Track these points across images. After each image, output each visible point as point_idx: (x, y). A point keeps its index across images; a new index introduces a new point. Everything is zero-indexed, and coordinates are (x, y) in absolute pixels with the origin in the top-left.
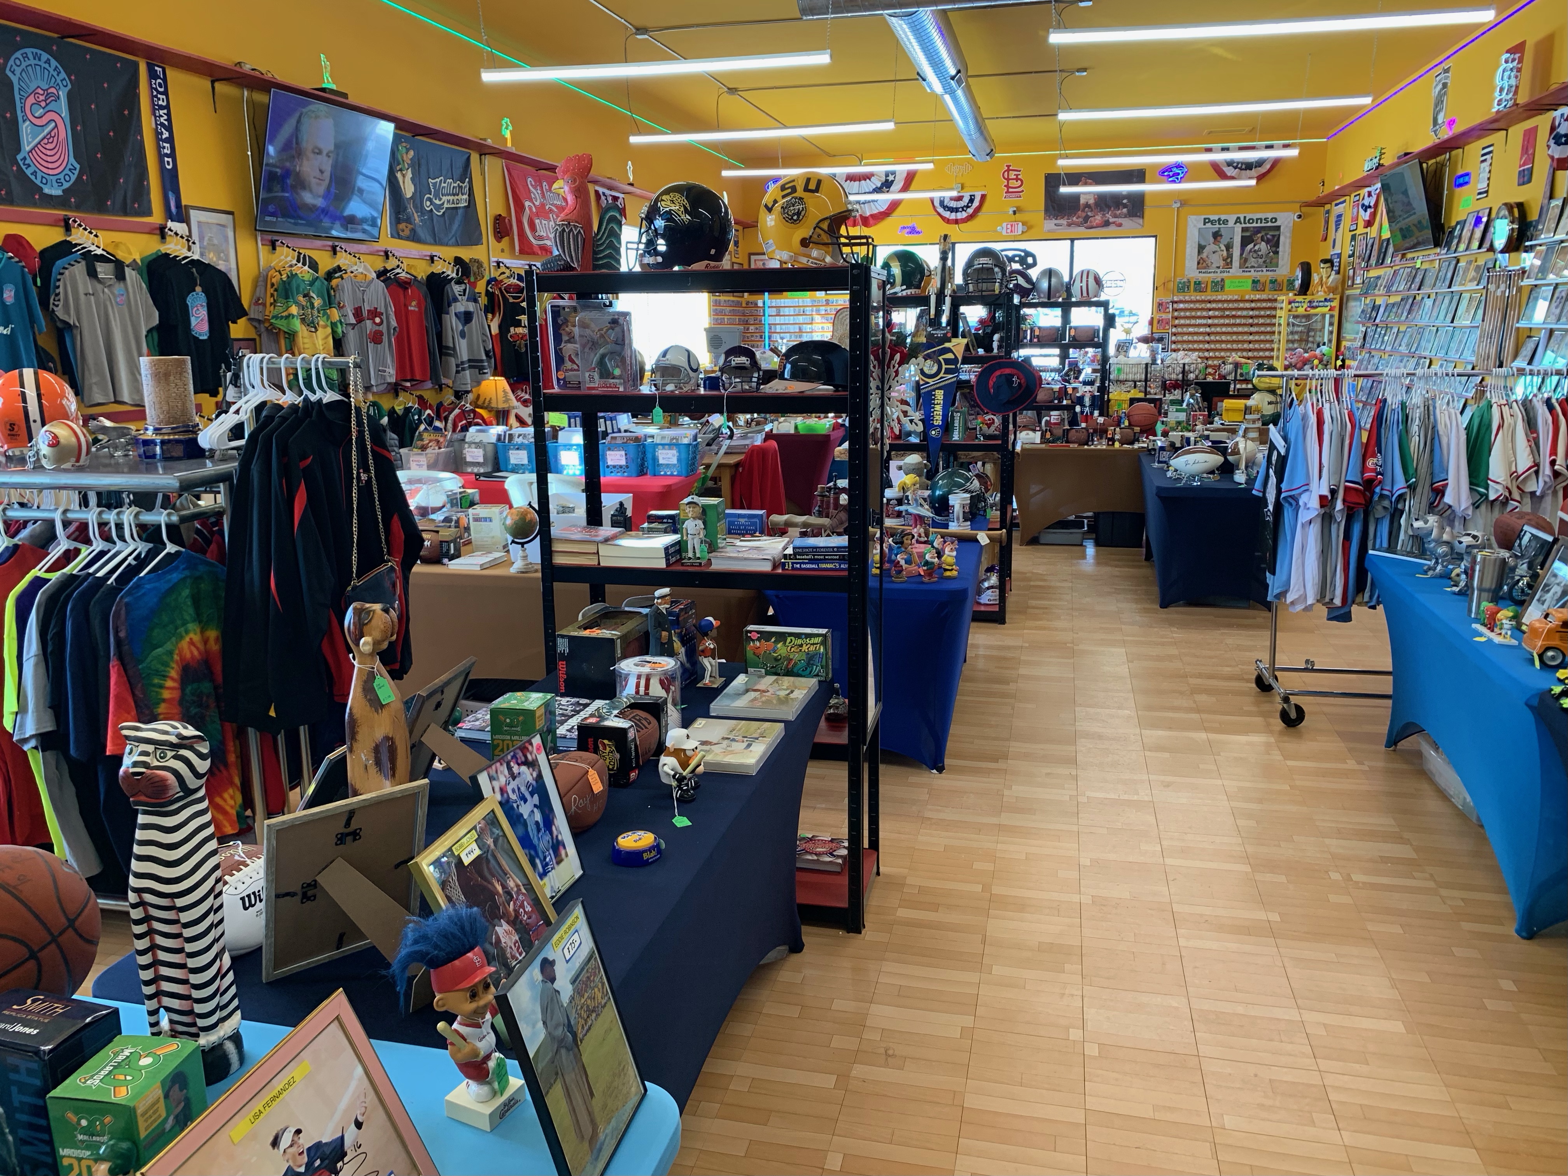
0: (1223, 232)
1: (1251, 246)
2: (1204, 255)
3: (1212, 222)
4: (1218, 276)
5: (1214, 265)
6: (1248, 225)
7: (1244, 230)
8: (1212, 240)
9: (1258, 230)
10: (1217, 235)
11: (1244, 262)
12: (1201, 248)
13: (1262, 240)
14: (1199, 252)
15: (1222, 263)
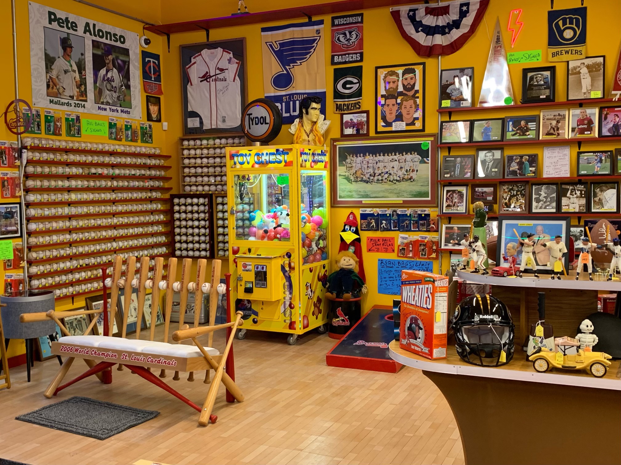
0: (73, 41)
1: (103, 72)
2: (54, 74)
3: (60, 22)
4: (73, 111)
5: (68, 93)
6: (98, 39)
7: (96, 44)
8: (61, 51)
9: (110, 49)
10: (66, 44)
11: (99, 93)
12: (49, 61)
13: (114, 66)
14: (49, 68)
15: (75, 92)
